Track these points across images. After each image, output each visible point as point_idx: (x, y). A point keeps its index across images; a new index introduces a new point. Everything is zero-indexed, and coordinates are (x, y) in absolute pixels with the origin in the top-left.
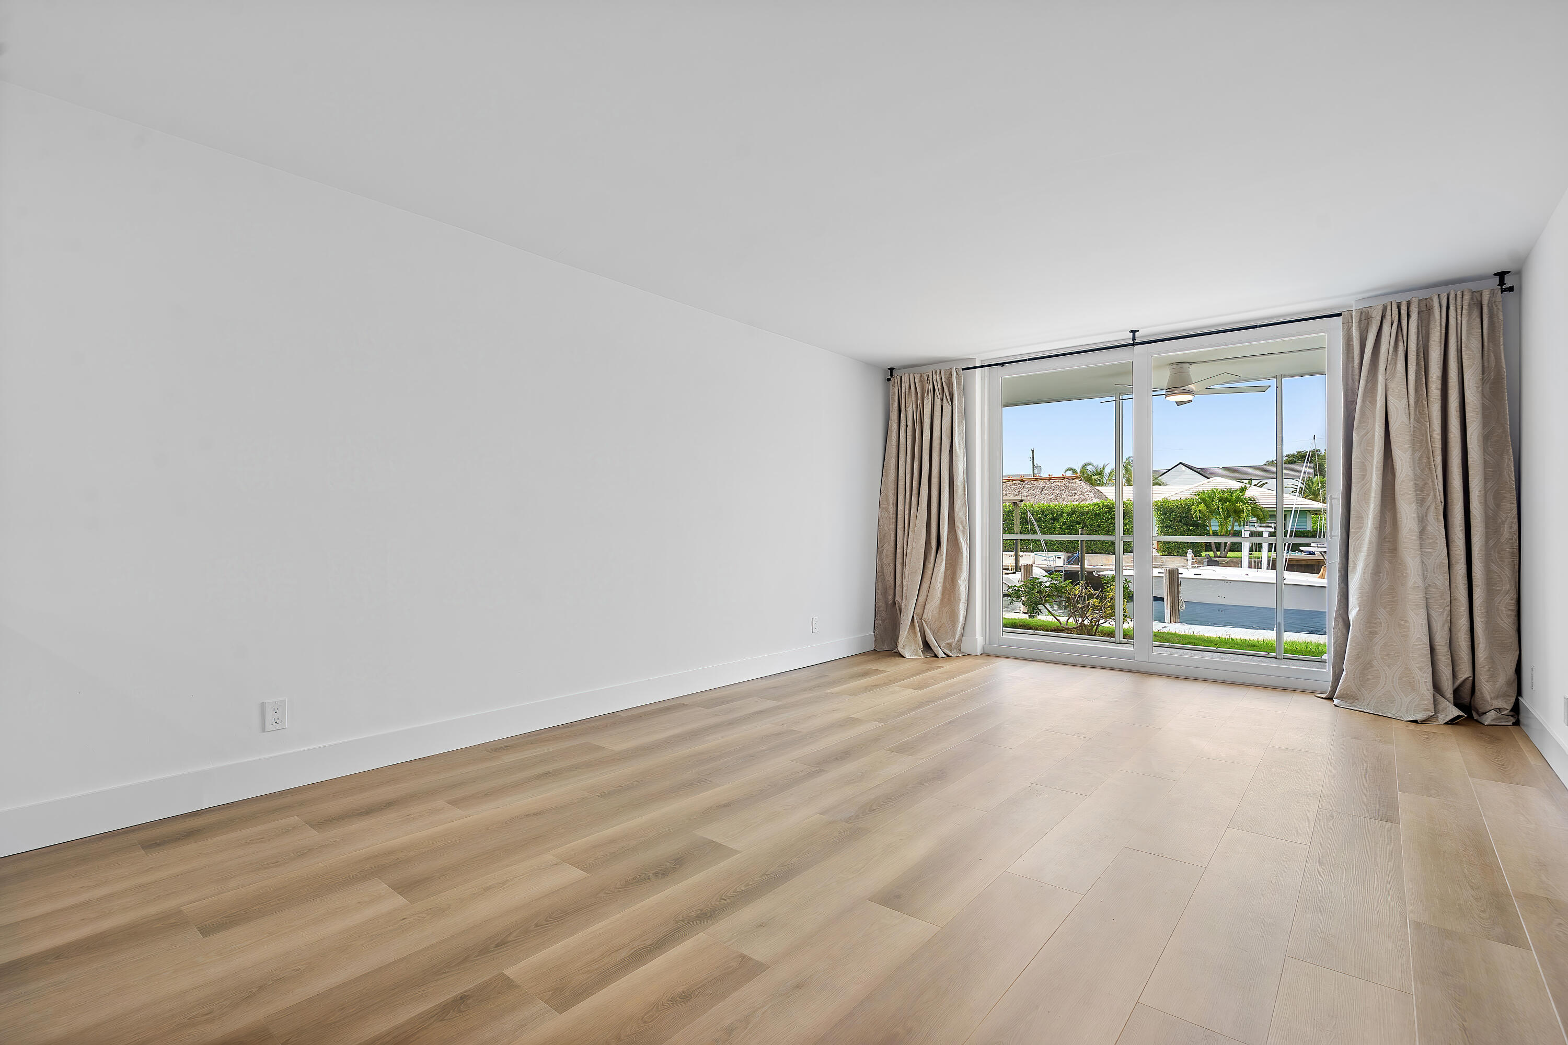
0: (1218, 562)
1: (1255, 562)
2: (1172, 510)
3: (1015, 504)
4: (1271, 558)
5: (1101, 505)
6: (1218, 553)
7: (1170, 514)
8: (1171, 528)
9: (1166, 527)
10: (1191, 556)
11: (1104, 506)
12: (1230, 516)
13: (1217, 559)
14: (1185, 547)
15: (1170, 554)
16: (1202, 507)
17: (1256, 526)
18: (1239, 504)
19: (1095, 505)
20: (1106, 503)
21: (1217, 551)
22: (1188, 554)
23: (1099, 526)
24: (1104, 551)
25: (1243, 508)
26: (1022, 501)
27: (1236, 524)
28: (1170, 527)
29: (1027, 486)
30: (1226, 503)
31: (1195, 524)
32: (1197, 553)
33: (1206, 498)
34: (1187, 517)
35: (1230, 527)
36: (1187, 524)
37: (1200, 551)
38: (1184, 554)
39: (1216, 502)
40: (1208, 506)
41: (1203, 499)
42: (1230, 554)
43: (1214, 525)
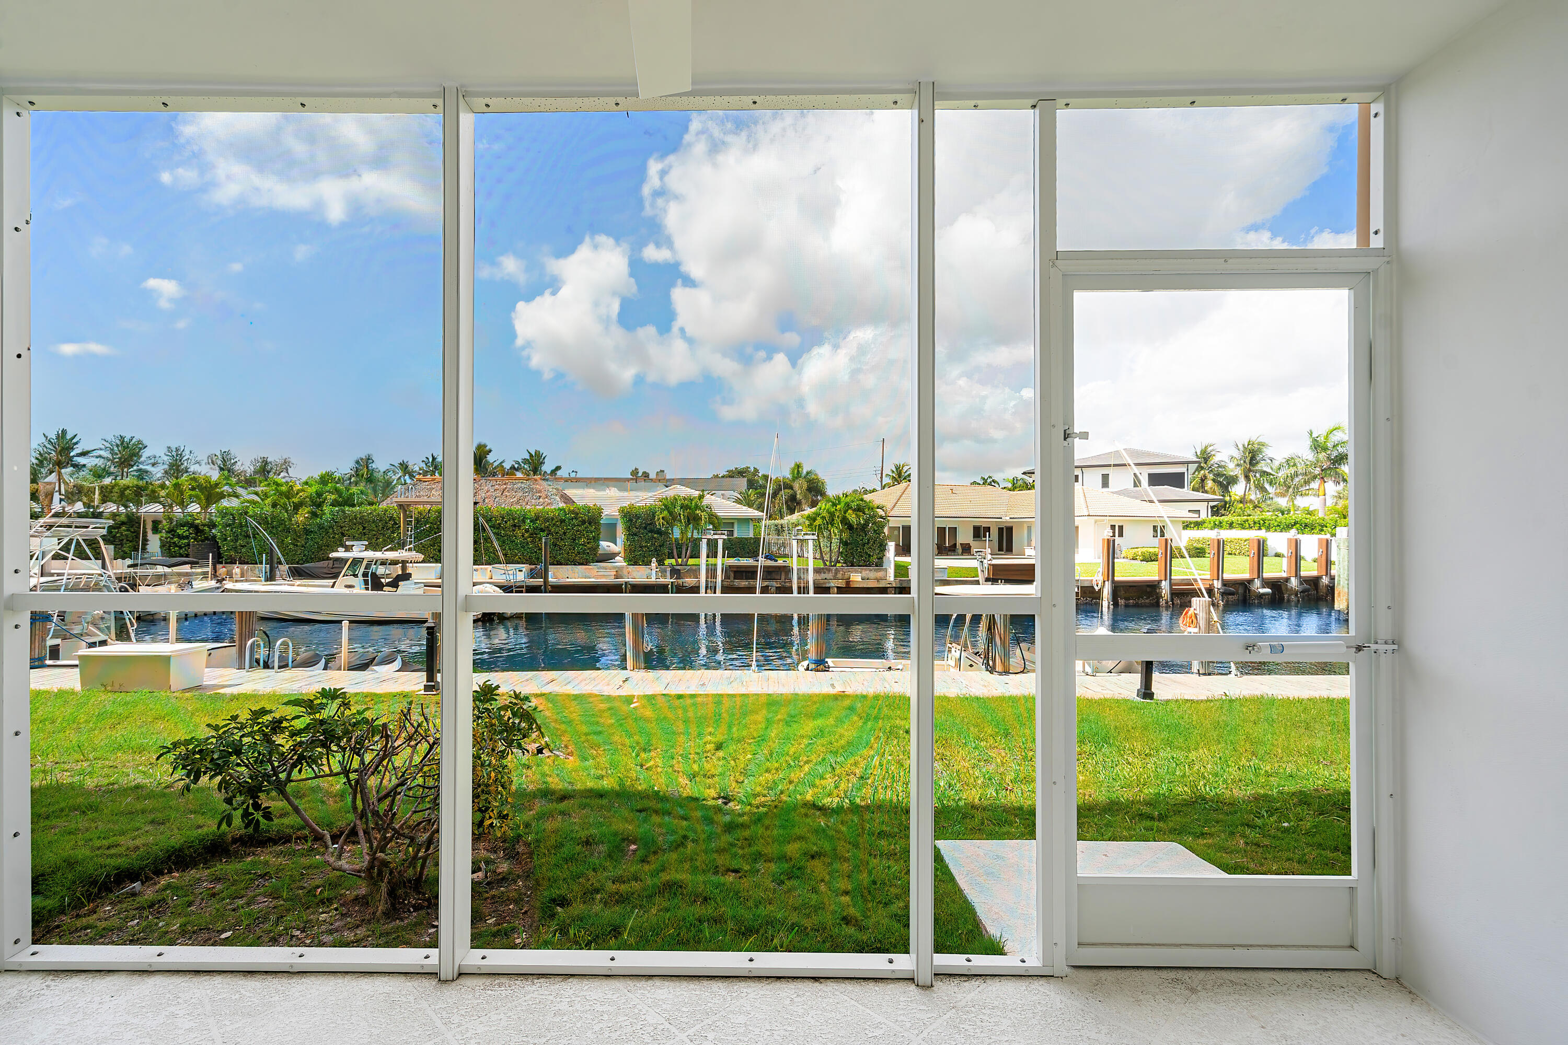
0: (679, 570)
1: (711, 569)
2: (637, 517)
4: (725, 565)
5: (567, 510)
6: (680, 561)
7: (636, 521)
8: (638, 536)
9: (631, 535)
10: (654, 564)
11: (569, 512)
12: (690, 524)
13: (678, 567)
14: (649, 556)
15: (636, 564)
16: (665, 513)
17: (712, 534)
18: (698, 512)
19: (561, 510)
20: (571, 508)
21: (679, 559)
22: (652, 563)
23: (565, 533)
24: (569, 561)
25: (701, 516)
27: (695, 532)
28: (636, 535)
30: (686, 510)
31: (659, 532)
32: (661, 562)
33: (669, 505)
34: (651, 524)
35: (689, 535)
36: (651, 531)
37: (663, 560)
38: (648, 563)
39: (677, 509)
40: (671, 513)
41: (666, 506)
42: (691, 561)
43: (676, 533)
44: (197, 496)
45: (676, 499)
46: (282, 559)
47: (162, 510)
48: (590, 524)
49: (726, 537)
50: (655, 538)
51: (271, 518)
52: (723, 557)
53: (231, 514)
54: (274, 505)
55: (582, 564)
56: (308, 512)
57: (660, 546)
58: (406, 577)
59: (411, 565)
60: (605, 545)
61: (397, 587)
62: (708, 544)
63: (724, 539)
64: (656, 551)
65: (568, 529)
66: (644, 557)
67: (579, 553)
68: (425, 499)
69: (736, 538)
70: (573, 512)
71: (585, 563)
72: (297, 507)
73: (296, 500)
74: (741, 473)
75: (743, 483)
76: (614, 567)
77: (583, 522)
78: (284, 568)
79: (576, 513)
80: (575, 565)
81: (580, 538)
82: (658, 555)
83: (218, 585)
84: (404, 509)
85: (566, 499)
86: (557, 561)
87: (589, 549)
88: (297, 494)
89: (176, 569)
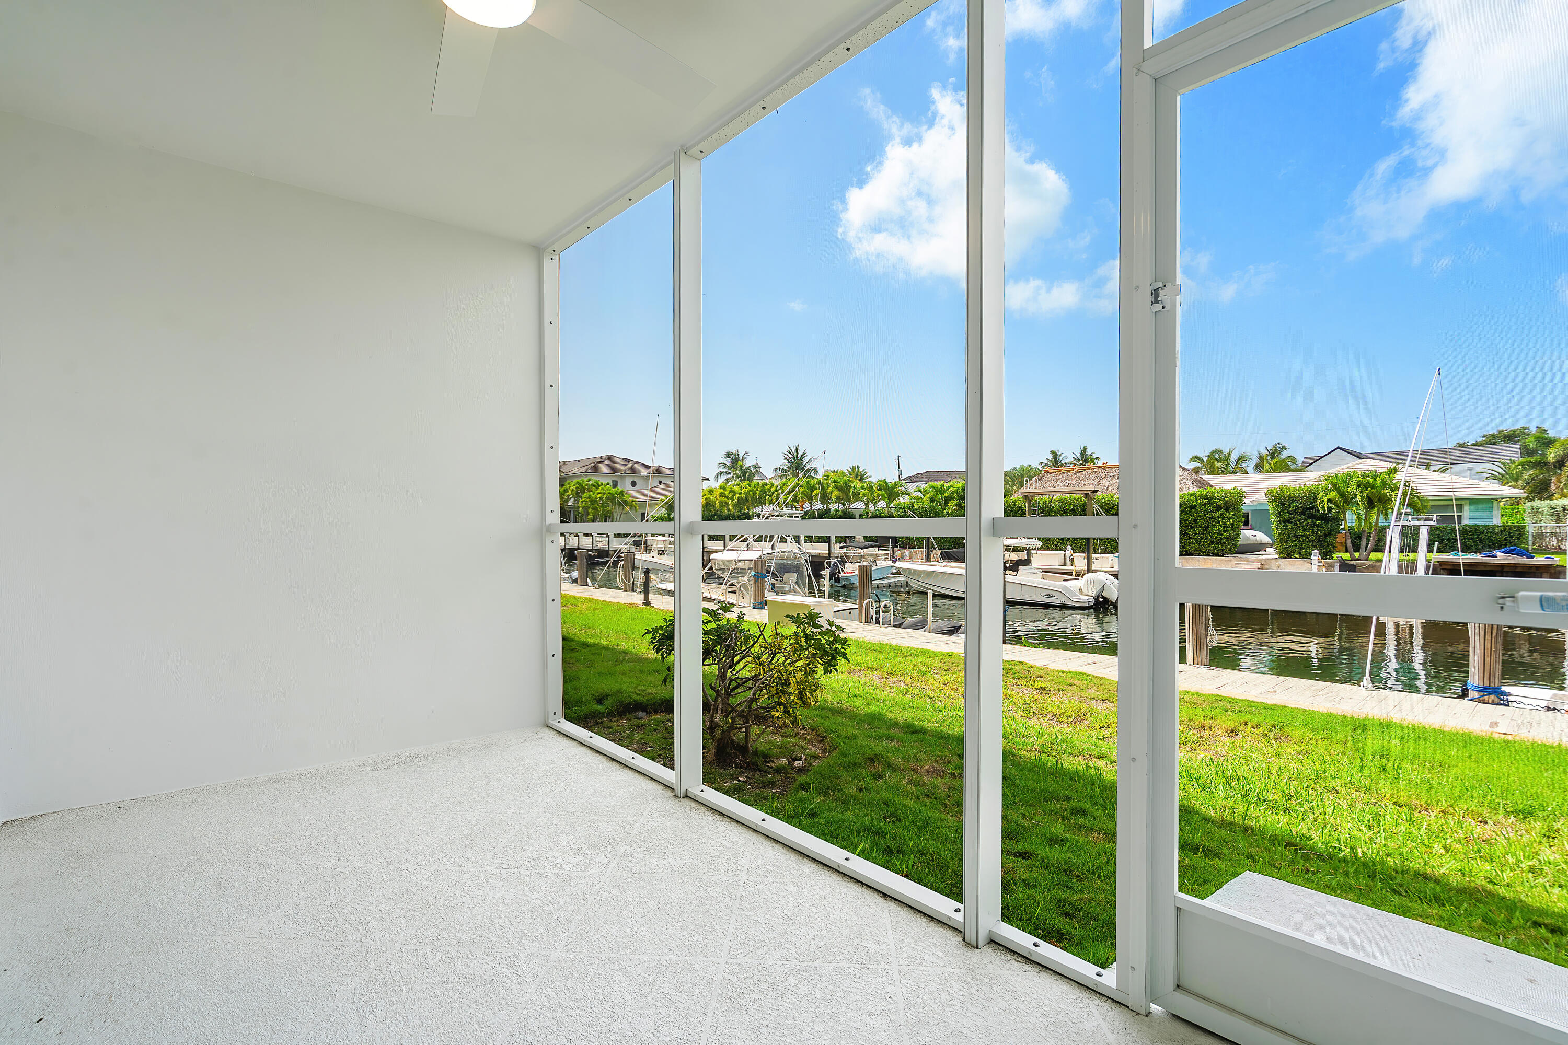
0: (1355, 566)
1: (1407, 566)
2: (1292, 500)
3: (1086, 495)
4: (1432, 562)
5: (1197, 495)
6: (1357, 555)
7: (1289, 505)
8: (1291, 523)
9: (1284, 522)
10: (1316, 558)
11: (1202, 497)
12: (1374, 507)
13: (1354, 563)
14: (1309, 547)
15: (1289, 556)
16: (1333, 495)
17: (1410, 519)
18: (1385, 491)
19: (1191, 495)
20: (1205, 493)
21: (1355, 552)
22: (1312, 556)
23: (1195, 521)
24: (1201, 551)
25: (1391, 495)
26: (1095, 491)
27: (1381, 517)
28: (1289, 521)
29: (1110, 474)
30: (1367, 489)
31: (1324, 518)
32: (1326, 555)
33: (1338, 485)
34: (1311, 508)
35: (1374, 520)
36: (1312, 517)
37: (1331, 552)
38: (1307, 556)
39: (1352, 489)
40: (1342, 494)
41: (1334, 485)
42: (1374, 556)
43: (1350, 519)
44: (882, 495)
45: (1351, 477)
46: (935, 545)
47: (864, 507)
48: (1227, 510)
49: (1435, 524)
50: (1317, 525)
51: (929, 511)
52: (1430, 550)
53: (904, 509)
54: (932, 500)
55: (1217, 555)
56: (956, 505)
57: (1325, 535)
58: (1027, 562)
59: (1035, 552)
60: (1248, 535)
61: (1017, 571)
62: (1402, 533)
63: (1431, 527)
64: (1319, 541)
65: (1200, 516)
66: (1302, 548)
67: (1213, 542)
68: (1052, 489)
69: (1466, 526)
70: (1205, 497)
71: (1222, 554)
72: (948, 500)
73: (946, 495)
74: (1510, 437)
75: (1513, 452)
76: (1259, 560)
77: (1219, 508)
78: (938, 552)
79: (1210, 500)
80: (1209, 555)
81: (1214, 526)
82: (1322, 546)
83: (893, 564)
84: (1029, 499)
85: (1200, 482)
86: (1186, 551)
87: (1225, 538)
88: (948, 489)
89: (866, 551)
